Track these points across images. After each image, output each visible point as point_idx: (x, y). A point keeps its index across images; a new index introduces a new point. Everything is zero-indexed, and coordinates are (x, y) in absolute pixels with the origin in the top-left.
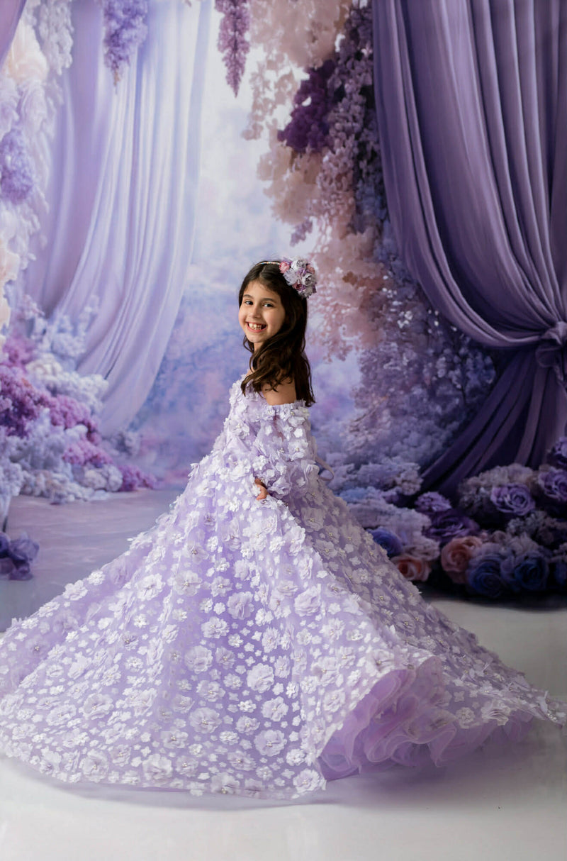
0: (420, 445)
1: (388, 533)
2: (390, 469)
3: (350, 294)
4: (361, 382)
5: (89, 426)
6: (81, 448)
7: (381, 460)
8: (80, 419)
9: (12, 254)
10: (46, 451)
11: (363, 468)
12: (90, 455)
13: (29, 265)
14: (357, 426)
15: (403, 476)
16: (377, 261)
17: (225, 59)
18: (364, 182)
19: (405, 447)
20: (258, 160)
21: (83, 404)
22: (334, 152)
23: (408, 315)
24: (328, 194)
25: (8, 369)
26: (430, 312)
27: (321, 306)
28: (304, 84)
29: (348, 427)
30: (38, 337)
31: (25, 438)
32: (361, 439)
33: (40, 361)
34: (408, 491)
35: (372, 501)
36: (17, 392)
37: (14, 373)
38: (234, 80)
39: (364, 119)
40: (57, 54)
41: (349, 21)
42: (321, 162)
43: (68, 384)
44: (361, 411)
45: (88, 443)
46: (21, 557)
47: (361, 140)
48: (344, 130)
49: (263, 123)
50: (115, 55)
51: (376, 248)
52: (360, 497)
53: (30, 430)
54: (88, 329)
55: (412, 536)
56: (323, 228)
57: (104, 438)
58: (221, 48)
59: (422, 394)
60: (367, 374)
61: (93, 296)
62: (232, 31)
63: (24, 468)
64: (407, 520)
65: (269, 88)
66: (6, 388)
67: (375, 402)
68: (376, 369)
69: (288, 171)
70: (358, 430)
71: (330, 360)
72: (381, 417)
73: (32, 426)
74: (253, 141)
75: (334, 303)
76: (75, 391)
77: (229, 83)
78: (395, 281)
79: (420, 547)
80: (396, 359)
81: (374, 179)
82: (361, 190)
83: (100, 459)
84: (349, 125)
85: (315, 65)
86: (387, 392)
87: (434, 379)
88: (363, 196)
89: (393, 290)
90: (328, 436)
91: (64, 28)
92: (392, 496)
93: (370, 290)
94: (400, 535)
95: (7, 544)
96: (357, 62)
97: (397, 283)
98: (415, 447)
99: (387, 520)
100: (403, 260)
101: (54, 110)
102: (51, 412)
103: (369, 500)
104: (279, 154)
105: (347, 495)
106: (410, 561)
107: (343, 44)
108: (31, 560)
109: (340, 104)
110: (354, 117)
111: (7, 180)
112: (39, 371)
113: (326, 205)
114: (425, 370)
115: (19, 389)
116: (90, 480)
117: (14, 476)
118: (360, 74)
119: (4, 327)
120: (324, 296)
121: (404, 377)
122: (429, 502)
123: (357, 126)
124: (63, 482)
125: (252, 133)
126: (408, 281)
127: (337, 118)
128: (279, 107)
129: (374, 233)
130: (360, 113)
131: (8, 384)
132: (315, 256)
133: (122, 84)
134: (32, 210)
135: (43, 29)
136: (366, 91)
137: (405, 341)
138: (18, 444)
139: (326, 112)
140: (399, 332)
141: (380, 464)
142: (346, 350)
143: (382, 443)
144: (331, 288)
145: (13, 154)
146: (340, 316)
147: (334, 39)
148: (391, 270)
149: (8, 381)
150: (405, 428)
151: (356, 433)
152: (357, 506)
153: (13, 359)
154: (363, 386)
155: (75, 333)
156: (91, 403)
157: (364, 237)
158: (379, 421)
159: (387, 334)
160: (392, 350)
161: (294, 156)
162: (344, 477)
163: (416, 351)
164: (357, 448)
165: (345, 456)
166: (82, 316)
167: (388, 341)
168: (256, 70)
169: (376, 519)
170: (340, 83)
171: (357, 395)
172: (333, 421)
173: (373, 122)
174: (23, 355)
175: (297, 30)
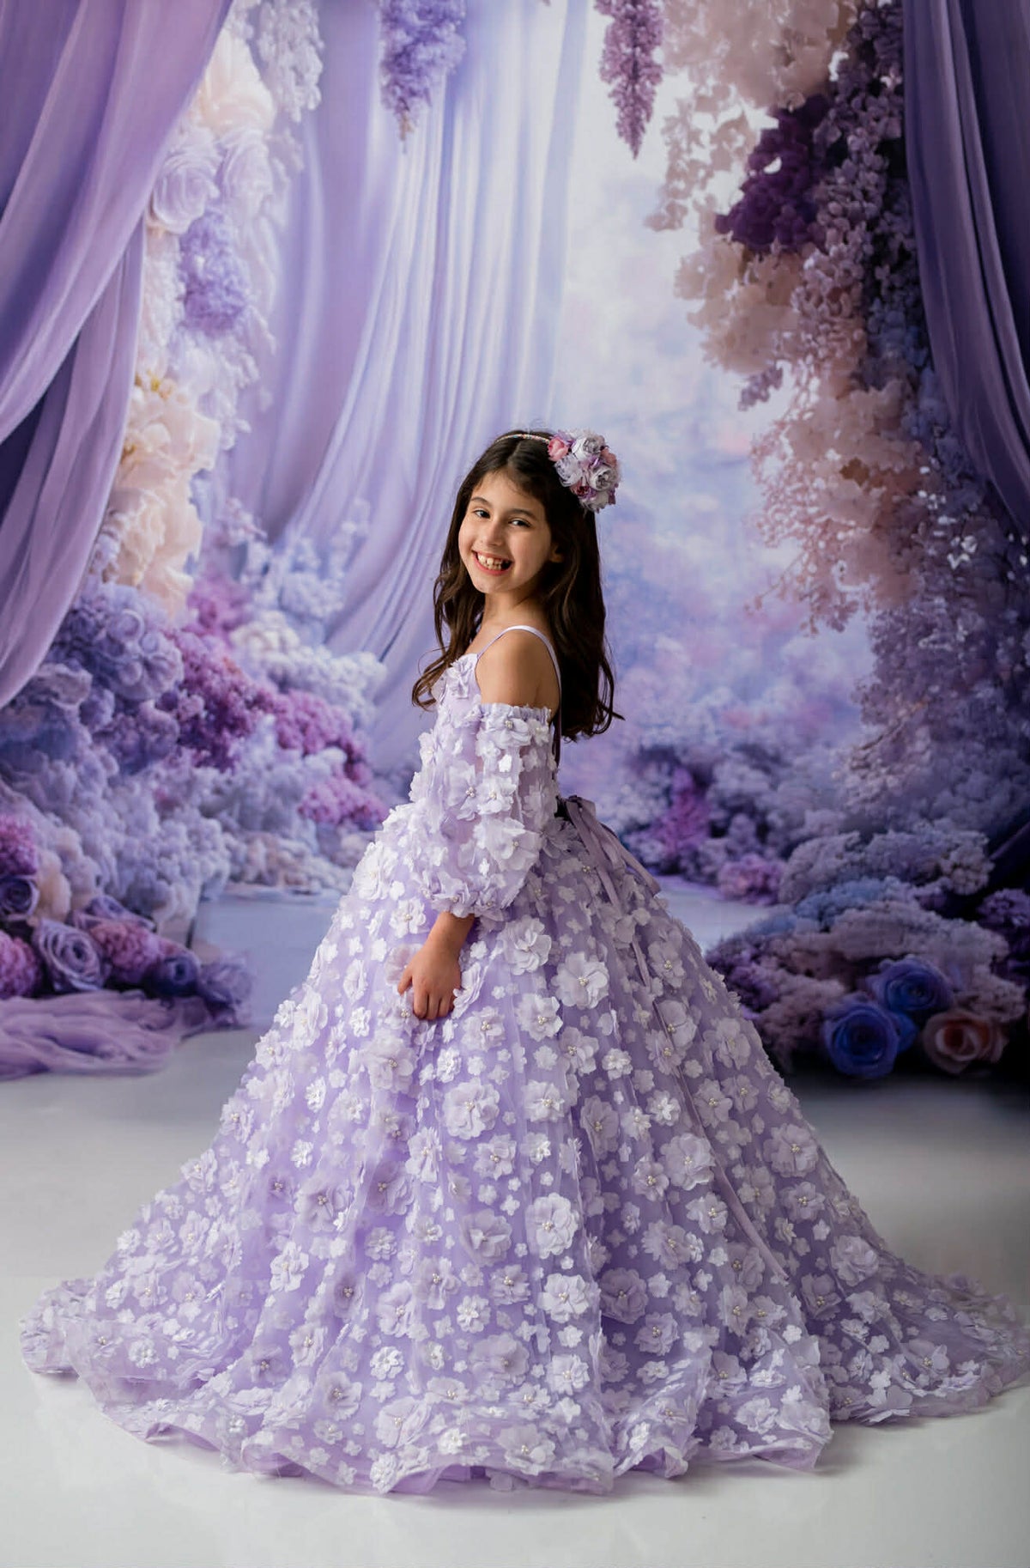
0: (988, 797)
1: (924, 967)
2: (930, 843)
3: (854, 502)
4: (875, 673)
5: (348, 750)
6: (335, 793)
7: (911, 824)
8: (334, 737)
9: (206, 419)
10: (267, 796)
11: (877, 839)
12: (350, 806)
13: (236, 441)
14: (865, 758)
15: (954, 856)
16: (907, 437)
17: (614, 93)
18: (883, 303)
19: (960, 801)
20: (679, 266)
21: (339, 709)
22: (826, 252)
23: (968, 544)
24: (813, 323)
25: (197, 639)
26: (1011, 538)
27: (797, 525)
28: (768, 135)
29: (849, 760)
30: (255, 578)
31: (229, 771)
32: (874, 784)
33: (256, 626)
34: (964, 886)
35: (894, 904)
36: (214, 683)
37: (209, 647)
38: (632, 130)
39: (885, 196)
40: (293, 87)
41: (857, 29)
42: (801, 268)
43: (310, 670)
44: (874, 730)
45: (347, 783)
46: (220, 997)
47: (878, 231)
48: (845, 213)
49: (688, 203)
50: (402, 87)
51: (906, 414)
52: (870, 896)
53: (237, 757)
54: (348, 566)
55: (971, 974)
56: (804, 380)
57: (377, 775)
58: (607, 76)
59: (993, 698)
60: (885, 658)
61: (358, 502)
62: (628, 46)
63: (226, 829)
64: (961, 943)
65: (699, 143)
66: (193, 675)
67: (902, 712)
68: (904, 648)
69: (736, 282)
70: (867, 766)
71: (814, 630)
72: (912, 742)
73: (242, 748)
74: (668, 233)
75: (823, 519)
76: (324, 682)
77: (620, 134)
78: (943, 476)
79: (986, 996)
80: (943, 630)
81: (904, 299)
82: (877, 315)
83: (371, 814)
84: (857, 205)
85: (789, 103)
86: (924, 693)
87: (1019, 668)
88: (883, 326)
89: (939, 494)
90: (809, 777)
91: (305, 44)
92: (933, 896)
93: (896, 494)
94: (948, 974)
95: (194, 970)
96: (871, 98)
97: (948, 482)
98: (979, 801)
99: (922, 942)
100: (960, 437)
101: (286, 180)
102: (278, 722)
103: (887, 902)
104: (716, 255)
105: (844, 892)
106: (968, 1022)
107: (844, 68)
108: (238, 1002)
109: (837, 170)
110: (865, 193)
111: (197, 296)
112: (257, 644)
113: (809, 341)
114: (1000, 652)
115: (217, 677)
116: (350, 853)
117: (208, 844)
118: (877, 120)
119: (190, 558)
120: (804, 504)
121: (959, 663)
122: (1003, 907)
123: (872, 208)
124: (299, 856)
125: (668, 219)
126: (968, 476)
127: (832, 194)
128: (720, 176)
129: (903, 389)
130: (877, 186)
131: (198, 669)
132: (788, 428)
133: (417, 137)
134: (244, 348)
135: (266, 46)
136: (889, 149)
137: (962, 595)
138: (214, 781)
139: (812, 182)
140: (949, 577)
141: (910, 832)
142: (846, 611)
143: (913, 791)
144: (817, 490)
145: (208, 252)
146: (833, 545)
147: (829, 60)
148: (936, 455)
149: (197, 661)
150: (960, 764)
151: (864, 772)
152: (865, 914)
153: (207, 621)
154: (879, 681)
155: (323, 572)
156: (353, 706)
157: (884, 397)
158: (909, 749)
159: (927, 579)
160: (937, 611)
161: (746, 258)
162: (840, 856)
163: (982, 616)
164: (865, 801)
165: (842, 816)
166: (336, 541)
167: (928, 593)
168: (675, 112)
169: (902, 940)
170: (839, 134)
171: (866, 698)
172: (819, 748)
173: (903, 200)
174: (226, 614)
175: (754, 44)
